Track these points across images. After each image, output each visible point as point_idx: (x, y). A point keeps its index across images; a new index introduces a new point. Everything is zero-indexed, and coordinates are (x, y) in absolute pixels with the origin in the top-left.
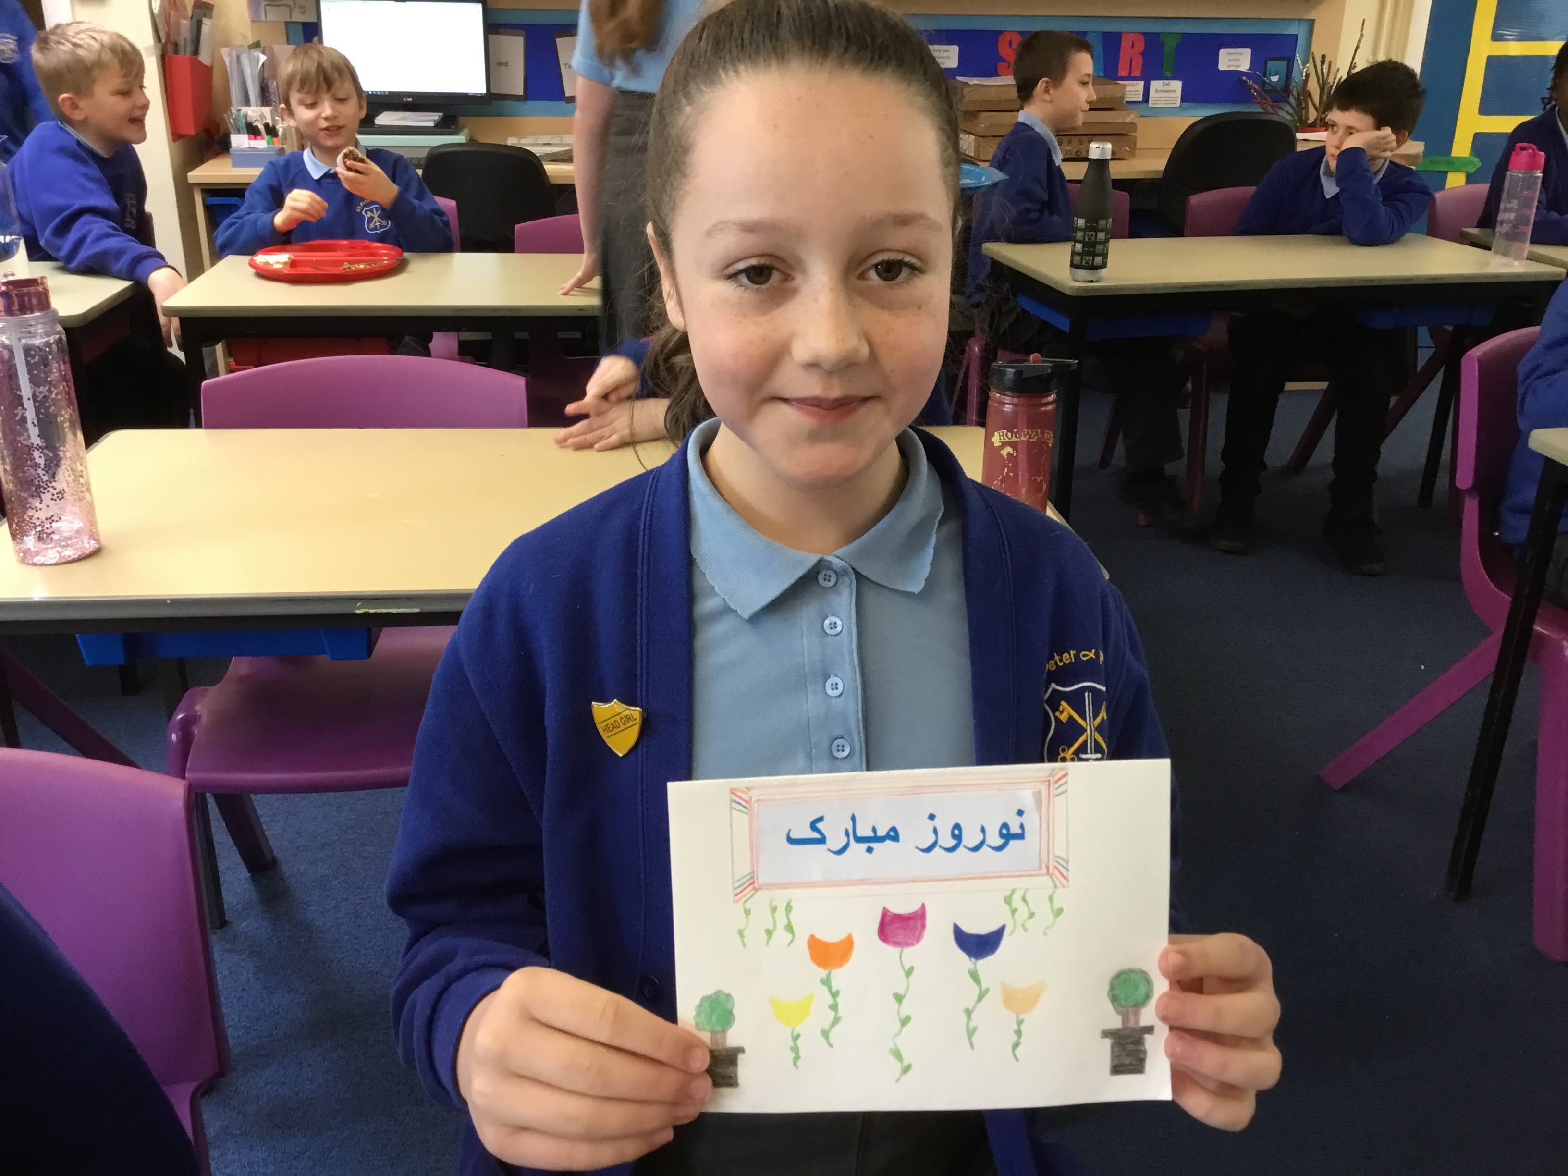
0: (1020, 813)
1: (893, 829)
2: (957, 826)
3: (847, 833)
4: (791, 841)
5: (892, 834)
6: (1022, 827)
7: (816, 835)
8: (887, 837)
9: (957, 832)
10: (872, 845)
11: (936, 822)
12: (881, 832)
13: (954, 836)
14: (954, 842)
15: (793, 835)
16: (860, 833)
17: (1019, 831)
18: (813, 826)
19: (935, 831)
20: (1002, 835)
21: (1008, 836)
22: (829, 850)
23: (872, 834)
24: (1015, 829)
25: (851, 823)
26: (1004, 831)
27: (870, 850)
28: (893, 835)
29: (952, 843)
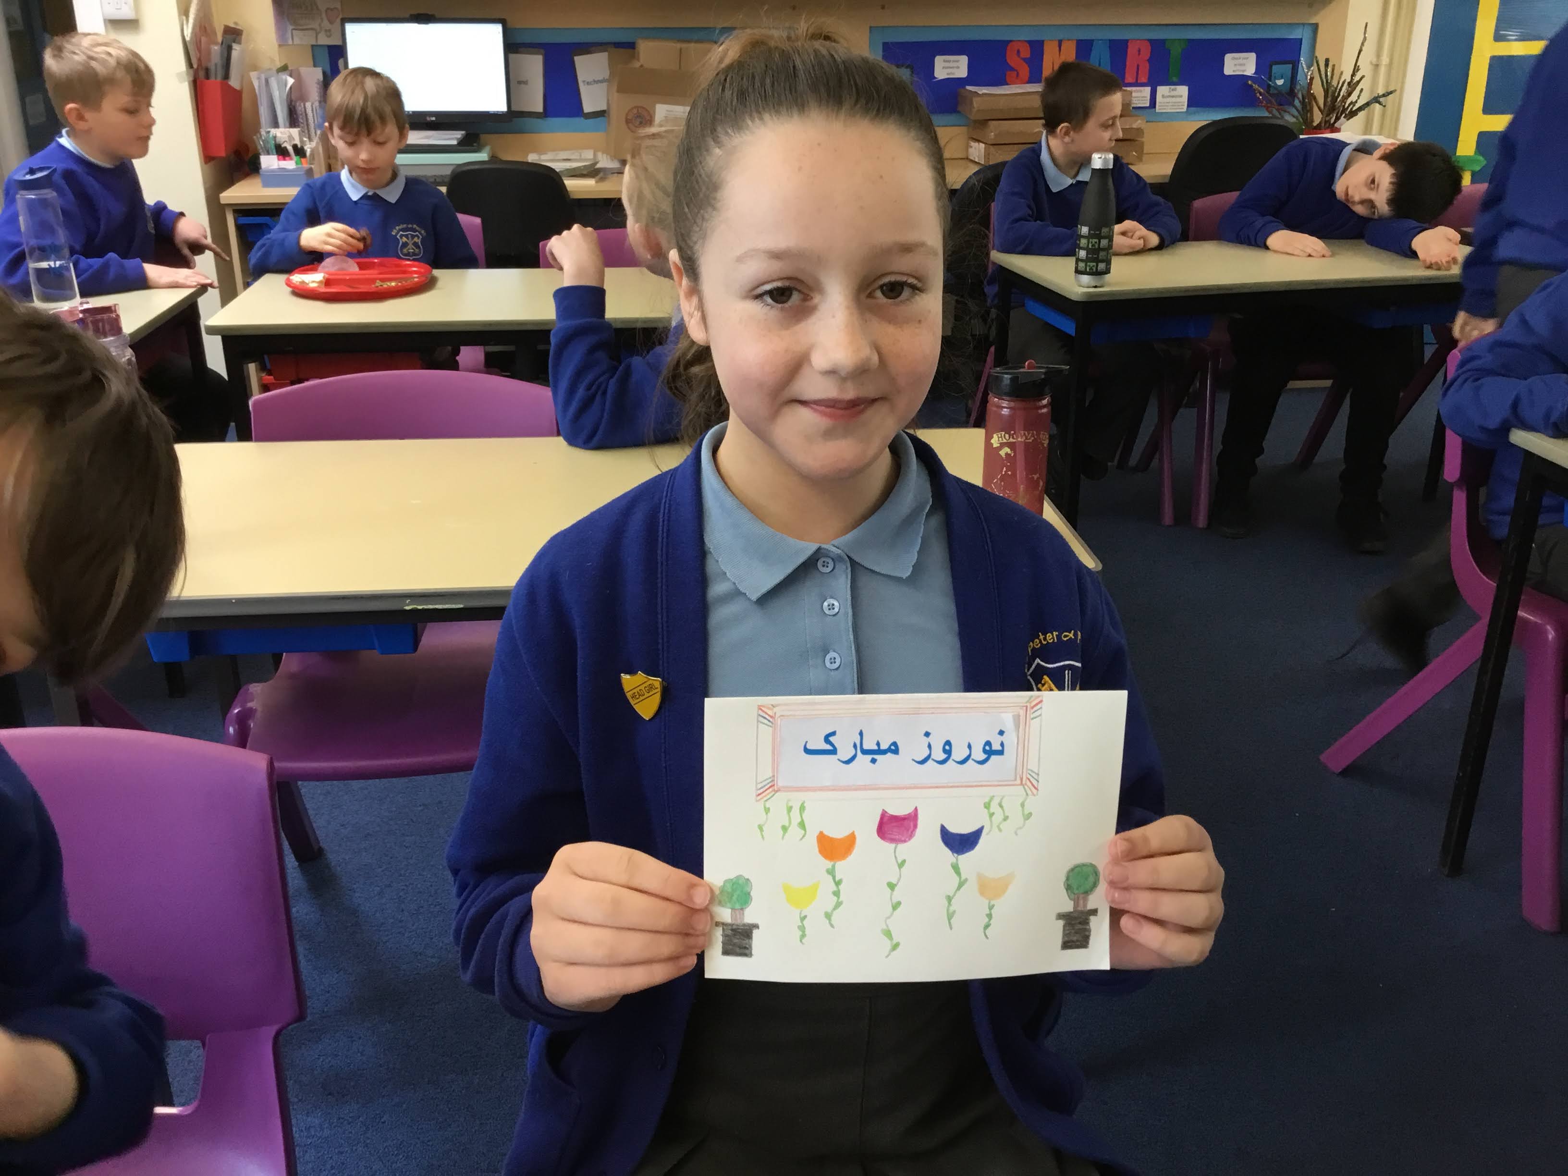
0: (1001, 733)
1: (895, 744)
2: (948, 743)
3: (855, 746)
4: (807, 751)
5: (893, 747)
6: (1002, 744)
7: (829, 747)
8: (889, 750)
9: (948, 749)
10: (876, 757)
11: (930, 739)
12: (884, 747)
13: (945, 751)
14: (944, 756)
15: (809, 747)
16: (865, 747)
17: (1000, 748)
18: (827, 739)
19: (929, 746)
20: (985, 751)
21: (990, 751)
22: (839, 760)
23: (876, 748)
24: (996, 746)
25: (859, 737)
26: (987, 748)
27: (874, 761)
28: (894, 749)
29: (943, 756)
